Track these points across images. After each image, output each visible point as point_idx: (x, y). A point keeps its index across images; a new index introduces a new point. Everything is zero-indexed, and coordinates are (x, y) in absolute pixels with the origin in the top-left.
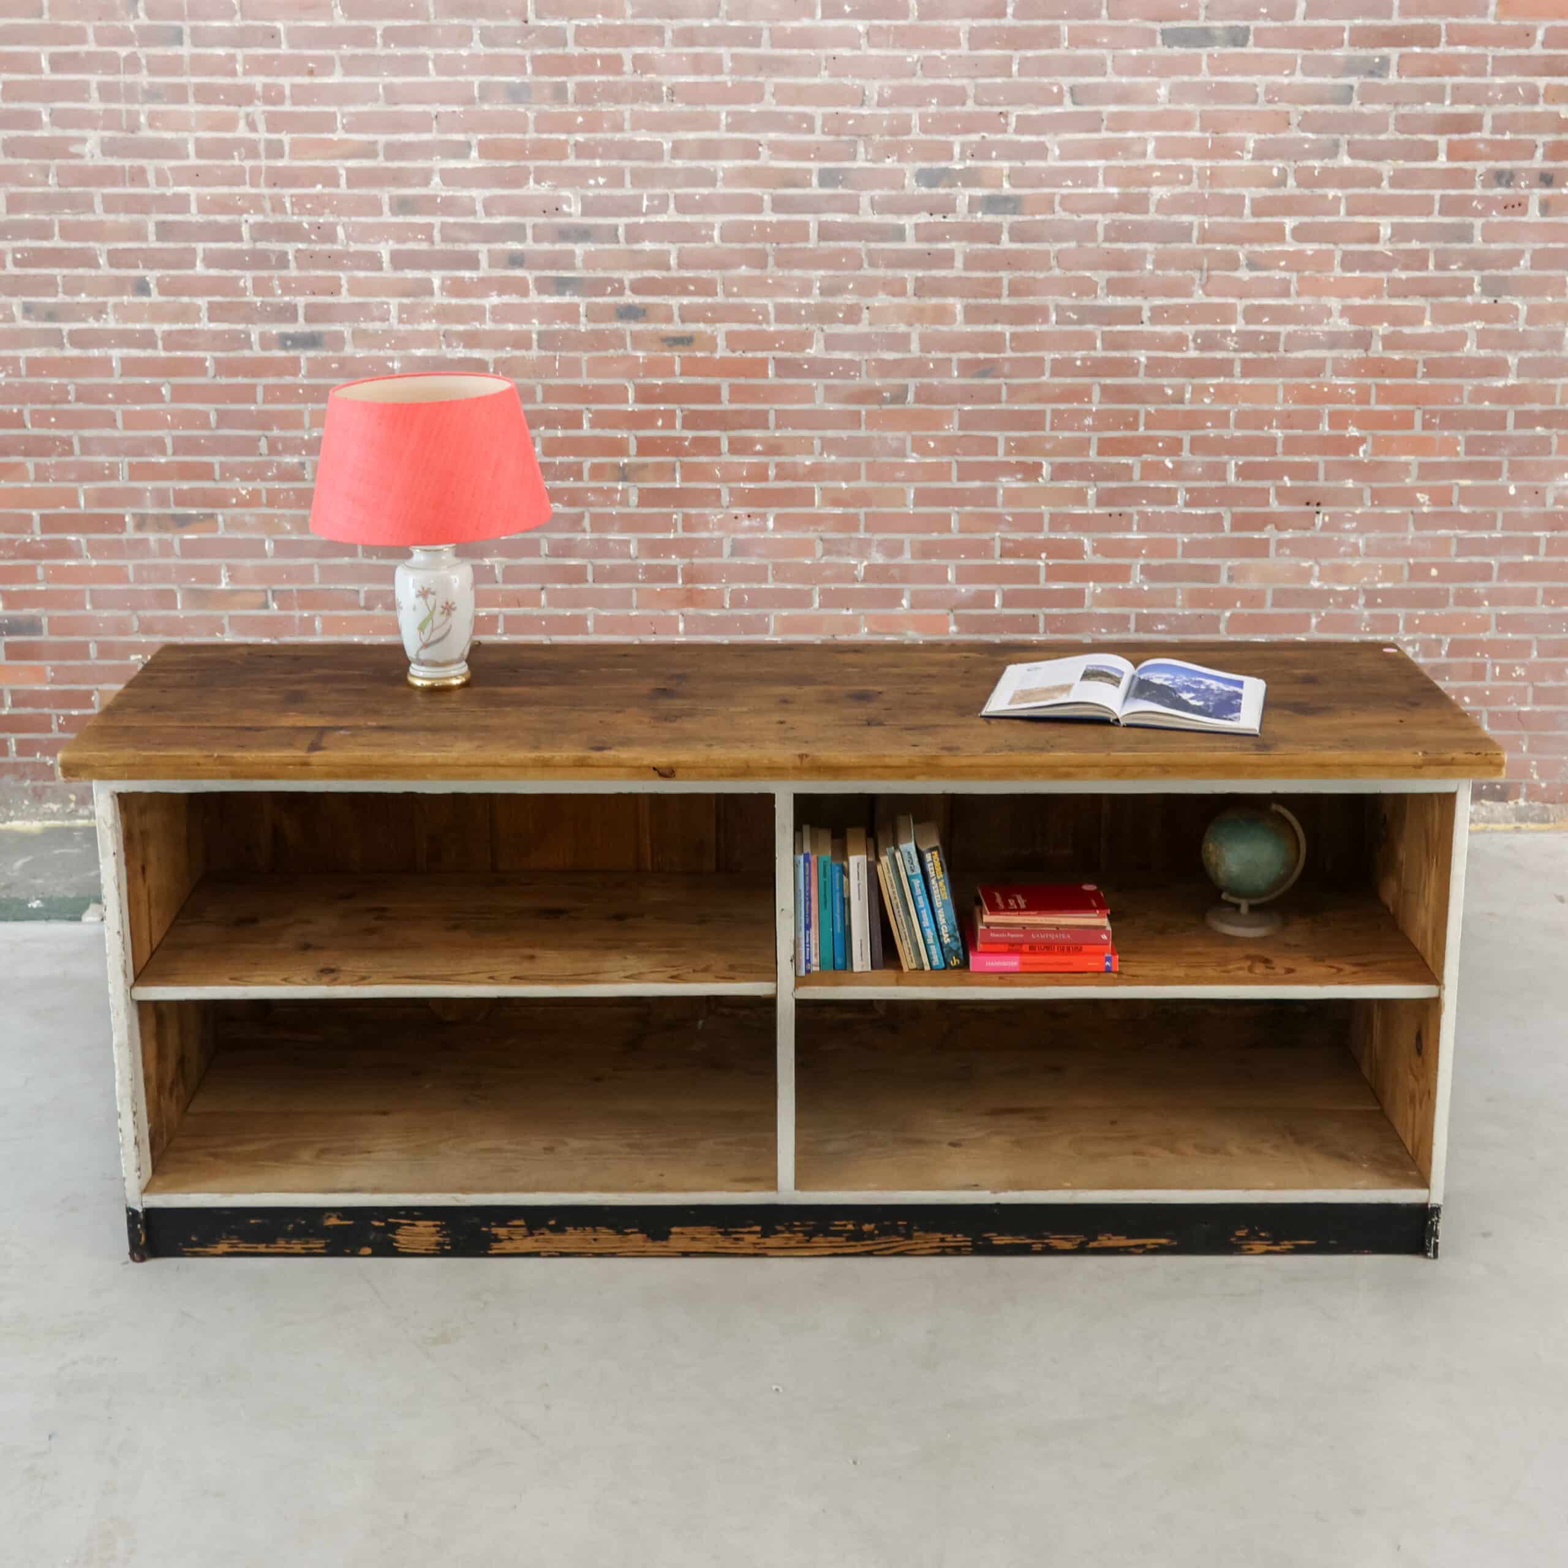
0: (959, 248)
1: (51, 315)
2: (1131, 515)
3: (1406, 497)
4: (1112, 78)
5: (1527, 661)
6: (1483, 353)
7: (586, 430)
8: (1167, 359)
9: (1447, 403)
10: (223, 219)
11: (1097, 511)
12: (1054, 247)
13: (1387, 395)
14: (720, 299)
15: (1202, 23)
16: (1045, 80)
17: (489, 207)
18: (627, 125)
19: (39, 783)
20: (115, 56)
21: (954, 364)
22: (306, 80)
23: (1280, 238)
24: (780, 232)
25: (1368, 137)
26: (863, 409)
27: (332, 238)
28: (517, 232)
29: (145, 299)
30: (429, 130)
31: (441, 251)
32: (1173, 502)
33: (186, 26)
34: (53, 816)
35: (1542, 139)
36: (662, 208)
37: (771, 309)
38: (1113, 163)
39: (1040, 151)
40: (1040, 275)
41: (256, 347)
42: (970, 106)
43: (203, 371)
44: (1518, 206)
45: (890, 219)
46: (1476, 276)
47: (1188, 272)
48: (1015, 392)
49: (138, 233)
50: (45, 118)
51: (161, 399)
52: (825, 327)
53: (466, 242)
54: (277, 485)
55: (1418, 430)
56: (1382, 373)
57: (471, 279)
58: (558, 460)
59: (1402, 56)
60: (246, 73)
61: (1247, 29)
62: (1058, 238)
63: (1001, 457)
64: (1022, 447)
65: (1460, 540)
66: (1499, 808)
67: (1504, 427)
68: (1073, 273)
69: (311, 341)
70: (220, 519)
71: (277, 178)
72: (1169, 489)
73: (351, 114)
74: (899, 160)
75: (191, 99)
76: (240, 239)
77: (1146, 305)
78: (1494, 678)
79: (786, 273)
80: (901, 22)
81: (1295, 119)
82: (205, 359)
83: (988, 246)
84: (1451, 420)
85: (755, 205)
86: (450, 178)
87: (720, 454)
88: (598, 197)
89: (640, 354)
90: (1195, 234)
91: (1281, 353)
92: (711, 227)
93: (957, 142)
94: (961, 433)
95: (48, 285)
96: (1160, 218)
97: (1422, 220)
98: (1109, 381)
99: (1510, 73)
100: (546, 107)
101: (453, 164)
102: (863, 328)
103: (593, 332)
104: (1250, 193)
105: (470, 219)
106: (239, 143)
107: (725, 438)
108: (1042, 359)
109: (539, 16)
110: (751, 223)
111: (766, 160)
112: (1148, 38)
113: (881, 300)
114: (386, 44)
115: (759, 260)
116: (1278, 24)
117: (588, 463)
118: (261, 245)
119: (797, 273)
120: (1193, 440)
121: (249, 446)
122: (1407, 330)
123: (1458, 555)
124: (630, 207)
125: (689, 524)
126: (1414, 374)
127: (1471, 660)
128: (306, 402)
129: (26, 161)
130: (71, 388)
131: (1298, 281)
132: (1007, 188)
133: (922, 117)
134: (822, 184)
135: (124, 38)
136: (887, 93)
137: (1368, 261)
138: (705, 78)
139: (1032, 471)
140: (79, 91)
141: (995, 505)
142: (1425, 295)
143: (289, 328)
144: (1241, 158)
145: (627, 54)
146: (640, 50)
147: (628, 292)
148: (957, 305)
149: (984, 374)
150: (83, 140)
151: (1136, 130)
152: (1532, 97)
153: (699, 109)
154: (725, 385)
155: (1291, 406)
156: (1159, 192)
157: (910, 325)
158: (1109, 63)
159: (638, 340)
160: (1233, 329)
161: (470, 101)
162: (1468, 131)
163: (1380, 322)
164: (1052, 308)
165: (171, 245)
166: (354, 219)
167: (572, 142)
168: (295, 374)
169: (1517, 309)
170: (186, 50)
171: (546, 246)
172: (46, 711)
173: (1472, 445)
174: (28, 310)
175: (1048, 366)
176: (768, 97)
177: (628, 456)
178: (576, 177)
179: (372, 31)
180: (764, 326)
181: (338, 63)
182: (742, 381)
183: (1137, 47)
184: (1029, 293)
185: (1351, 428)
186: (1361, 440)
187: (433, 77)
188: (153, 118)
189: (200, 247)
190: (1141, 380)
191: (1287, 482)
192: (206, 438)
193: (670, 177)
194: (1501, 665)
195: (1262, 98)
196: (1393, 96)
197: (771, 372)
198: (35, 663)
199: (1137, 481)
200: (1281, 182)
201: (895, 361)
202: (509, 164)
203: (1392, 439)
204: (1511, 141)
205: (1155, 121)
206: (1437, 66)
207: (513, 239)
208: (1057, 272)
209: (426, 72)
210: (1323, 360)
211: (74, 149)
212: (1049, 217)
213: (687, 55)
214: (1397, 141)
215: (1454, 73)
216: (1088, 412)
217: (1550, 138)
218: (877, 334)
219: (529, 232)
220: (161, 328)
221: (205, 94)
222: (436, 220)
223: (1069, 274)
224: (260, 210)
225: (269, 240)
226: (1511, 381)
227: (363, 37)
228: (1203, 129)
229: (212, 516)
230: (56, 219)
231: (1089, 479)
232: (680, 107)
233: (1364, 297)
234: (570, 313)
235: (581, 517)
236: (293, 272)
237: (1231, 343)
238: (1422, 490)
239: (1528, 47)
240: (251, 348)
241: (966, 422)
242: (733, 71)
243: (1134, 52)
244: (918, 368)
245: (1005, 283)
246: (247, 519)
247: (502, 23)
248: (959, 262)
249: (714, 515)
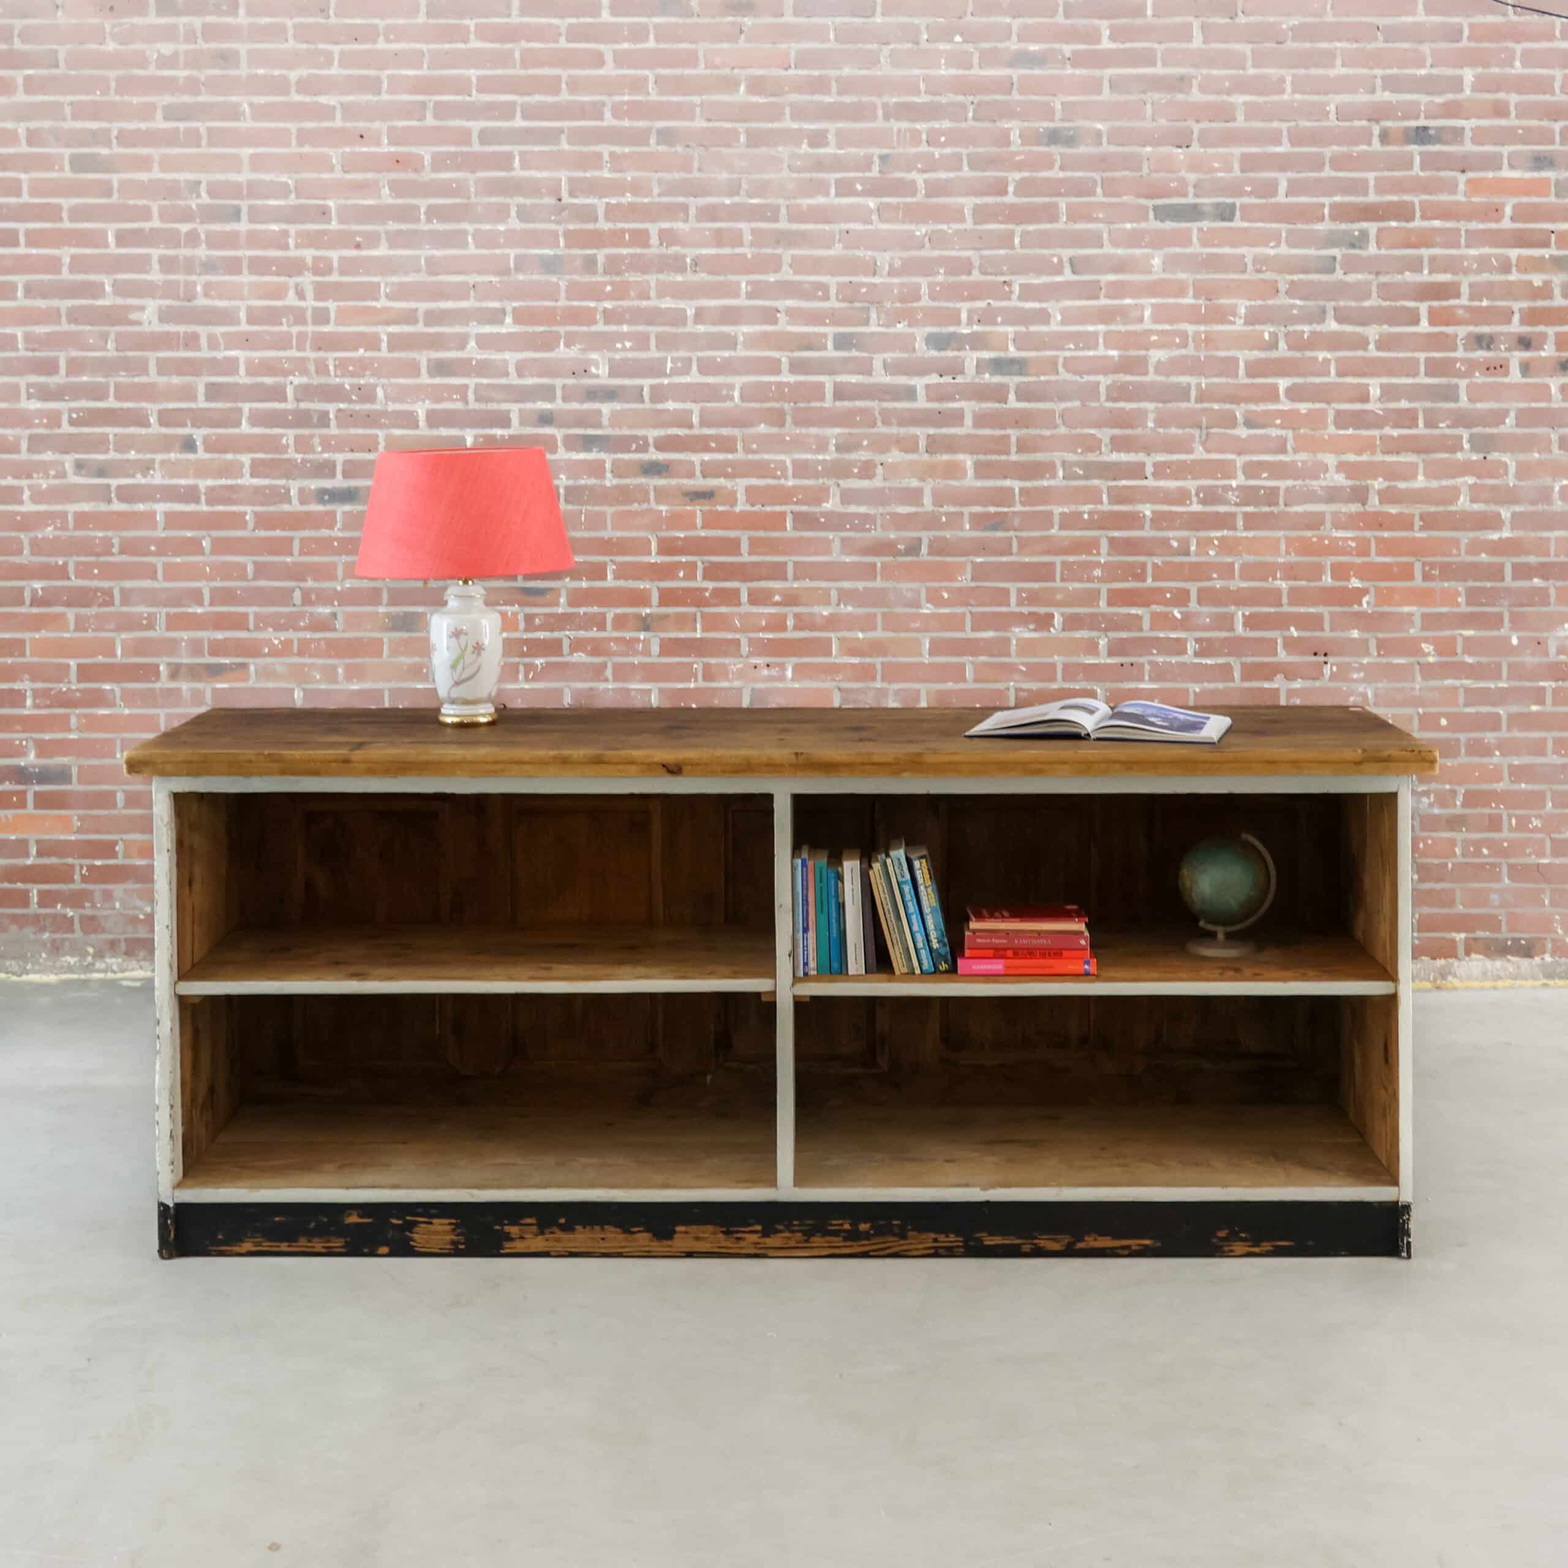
0: (969, 407)
1: (102, 471)
2: (1143, 665)
3: (1411, 647)
4: (1108, 249)
5: (1542, 812)
6: (1477, 507)
7: (610, 582)
8: (1171, 512)
9: (1445, 555)
10: (269, 380)
11: (1109, 661)
12: (1059, 406)
13: (1386, 548)
14: (740, 455)
15: (1190, 200)
16: (1045, 252)
17: (522, 369)
18: (653, 294)
19: (57, 936)
20: (178, 231)
21: (966, 518)
22: (353, 253)
23: (1275, 398)
24: (797, 393)
25: (1353, 304)
26: (879, 561)
27: (371, 398)
28: (548, 393)
29: (191, 456)
30: (467, 298)
31: (475, 411)
32: (1183, 652)
33: (244, 205)
34: (70, 969)
35: (1517, 306)
36: (686, 371)
37: (789, 464)
38: (1113, 327)
39: (1043, 317)
40: (1046, 433)
41: (295, 501)
42: (976, 276)
43: (243, 525)
44: (1501, 367)
45: (902, 380)
46: (1465, 434)
47: (1187, 430)
48: (1025, 545)
49: (188, 394)
50: (108, 289)
51: (200, 551)
52: (841, 482)
53: (499, 402)
54: (308, 635)
55: (1418, 581)
56: (1381, 526)
57: (502, 436)
58: (582, 610)
59: (1380, 230)
60: (297, 246)
61: (1234, 205)
62: (1062, 398)
63: (1014, 608)
64: (1033, 598)
65: (1467, 690)
66: (1525, 963)
67: (1503, 579)
68: (1079, 431)
69: (347, 496)
70: (252, 668)
71: (323, 343)
72: (1177, 640)
73: (393, 284)
74: (909, 325)
75: (245, 271)
76: (284, 399)
77: (1149, 461)
78: (1511, 829)
79: (804, 431)
80: (909, 200)
81: (1283, 287)
82: (245, 513)
83: (997, 405)
84: (1449, 571)
85: (774, 367)
86: (484, 342)
87: (739, 604)
88: (625, 360)
89: (663, 508)
90: (1193, 394)
91: (1282, 507)
92: (731, 387)
93: (964, 307)
94: (974, 584)
95: (100, 444)
96: (1159, 378)
97: (1409, 381)
98: (1116, 534)
99: (1483, 245)
100: (576, 277)
101: (488, 329)
102: (877, 483)
103: (617, 487)
104: (1244, 356)
105: (503, 381)
106: (288, 310)
107: (744, 589)
108: (1051, 513)
109: (572, 194)
110: (770, 383)
111: (784, 325)
112: (1140, 214)
113: (894, 456)
114: (429, 220)
115: (778, 418)
116: (1263, 201)
117: (610, 614)
118: (303, 405)
119: (813, 430)
120: (1200, 590)
121: (284, 597)
122: (1402, 485)
123: (1466, 705)
124: (654, 369)
125: (708, 675)
126: (1410, 527)
127: (1487, 811)
128: (340, 554)
129: (87, 328)
130: (116, 541)
131: (1295, 438)
132: (1012, 352)
133: (931, 286)
134: (837, 347)
135: (186, 216)
136: (898, 264)
137: (1360, 420)
138: (727, 251)
139: (1045, 621)
140: (141, 264)
141: (1008, 655)
142: (1417, 451)
143: (328, 484)
144: (1234, 323)
145: (653, 228)
146: (666, 225)
147: (652, 449)
148: (968, 461)
149: (995, 528)
150: (142, 309)
151: (1132, 297)
152: (1505, 267)
153: (721, 278)
154: (744, 537)
155: (1293, 558)
156: (1157, 355)
157: (923, 480)
158: (1105, 236)
159: (662, 495)
160: (1234, 483)
161: (506, 272)
162: (1447, 299)
163: (1375, 478)
164: (1058, 464)
165: (219, 405)
166: (393, 380)
167: (601, 309)
168: (331, 527)
169: (1506, 464)
170: (243, 226)
171: (575, 406)
172: (70, 861)
173: (1473, 596)
174: (79, 466)
175: (1056, 520)
176: (785, 268)
177: (651, 606)
178: (605, 342)
179: (417, 208)
180: (782, 481)
181: (383, 236)
182: (761, 534)
183: (1130, 222)
184: (1035, 450)
185: (1353, 580)
186: (1365, 592)
187: (472, 250)
188: (208, 287)
189: (246, 407)
190: (1147, 533)
191: (1294, 632)
192: (243, 589)
193: (693, 341)
194: (1516, 816)
195: (1250, 267)
196: (1375, 266)
197: (789, 524)
198: (63, 812)
199: (1147, 632)
200: (1273, 345)
201: (909, 515)
202: (541, 329)
203: (1392, 590)
204: (1488, 307)
205: (1152, 289)
206: (1413, 239)
207: (543, 400)
208: (1063, 430)
209: (465, 245)
210: (1323, 514)
211: (133, 316)
212: (1053, 378)
213: (709, 229)
214: (1380, 308)
215: (1428, 245)
216: (1098, 564)
217: (1525, 304)
218: (890, 489)
219: (559, 393)
220: (204, 484)
221: (259, 266)
222: (471, 382)
223: (1074, 432)
224: (304, 372)
225: (312, 401)
226: (1506, 534)
227: (407, 214)
228: (1196, 296)
229: (244, 666)
230: (112, 381)
231: (1100, 629)
232: (703, 276)
233: (1359, 452)
234: (597, 470)
235: (604, 666)
236: (334, 430)
237: (1232, 496)
238: (1426, 640)
239: (1497, 221)
240: (290, 502)
241: (979, 572)
242: (752, 244)
243: (1128, 226)
244: (931, 522)
245: (1013, 439)
246: (279, 669)
247: (537, 201)
248: (968, 421)
249: (734, 665)
